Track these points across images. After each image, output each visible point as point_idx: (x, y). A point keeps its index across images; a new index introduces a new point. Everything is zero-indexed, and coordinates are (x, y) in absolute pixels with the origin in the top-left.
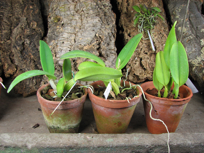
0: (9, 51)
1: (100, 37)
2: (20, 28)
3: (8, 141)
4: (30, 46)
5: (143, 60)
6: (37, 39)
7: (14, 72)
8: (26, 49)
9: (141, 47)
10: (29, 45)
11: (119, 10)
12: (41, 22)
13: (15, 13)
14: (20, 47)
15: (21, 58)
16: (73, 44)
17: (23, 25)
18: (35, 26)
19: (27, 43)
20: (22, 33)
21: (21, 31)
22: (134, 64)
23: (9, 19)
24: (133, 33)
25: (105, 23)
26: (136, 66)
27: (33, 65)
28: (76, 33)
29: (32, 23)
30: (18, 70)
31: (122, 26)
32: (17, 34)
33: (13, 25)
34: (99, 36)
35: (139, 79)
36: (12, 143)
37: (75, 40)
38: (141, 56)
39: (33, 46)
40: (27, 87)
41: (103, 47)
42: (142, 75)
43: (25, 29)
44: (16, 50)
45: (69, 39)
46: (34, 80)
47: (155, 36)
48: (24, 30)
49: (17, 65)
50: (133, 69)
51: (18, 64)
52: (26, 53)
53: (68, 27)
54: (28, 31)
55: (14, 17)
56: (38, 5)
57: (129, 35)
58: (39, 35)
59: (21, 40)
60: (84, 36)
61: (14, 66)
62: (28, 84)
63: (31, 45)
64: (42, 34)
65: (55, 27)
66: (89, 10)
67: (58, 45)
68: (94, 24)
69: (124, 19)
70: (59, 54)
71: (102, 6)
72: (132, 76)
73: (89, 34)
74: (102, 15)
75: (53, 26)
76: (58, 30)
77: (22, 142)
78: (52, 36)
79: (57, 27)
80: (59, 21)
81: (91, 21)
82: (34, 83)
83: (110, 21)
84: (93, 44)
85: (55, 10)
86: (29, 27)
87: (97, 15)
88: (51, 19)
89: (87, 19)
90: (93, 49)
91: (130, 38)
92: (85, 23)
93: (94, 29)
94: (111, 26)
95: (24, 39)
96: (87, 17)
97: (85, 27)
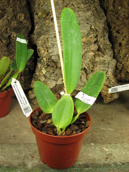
1: (96, 30)
2: (7, 19)
6: (25, 33)
8: (12, 42)
11: (104, 7)
14: (6, 40)
15: (8, 52)
17: (10, 16)
18: (23, 18)
19: (13, 37)
20: (8, 25)
21: (7, 23)
22: (126, 61)
24: (122, 30)
26: (128, 63)
29: (19, 15)
32: (2, 27)
34: (95, 28)
43: (11, 21)
44: (2, 44)
46: (22, 77)
48: (11, 22)
50: (125, 66)
52: (13, 47)
53: (59, 21)
54: (15, 23)
57: (118, 32)
58: (26, 29)
59: (7, 33)
64: (30, 28)
65: (43, 23)
66: (79, 4)
67: (49, 39)
68: (87, 17)
69: (110, 16)
70: (52, 49)
71: (92, 2)
72: (124, 74)
73: (83, 26)
74: (94, 9)
75: (41, 21)
76: (47, 24)
77: (18, 158)
78: (40, 32)
79: (46, 21)
80: (48, 15)
81: (83, 14)
82: (23, 81)
83: (102, 17)
84: (90, 36)
85: (42, 6)
86: (15, 19)
87: (88, 9)
88: (39, 15)
89: (79, 13)
90: (91, 41)
91: (119, 35)
92: (77, 16)
93: (88, 22)
94: (103, 21)
95: (11, 32)
96: (78, 11)
97: (78, 21)
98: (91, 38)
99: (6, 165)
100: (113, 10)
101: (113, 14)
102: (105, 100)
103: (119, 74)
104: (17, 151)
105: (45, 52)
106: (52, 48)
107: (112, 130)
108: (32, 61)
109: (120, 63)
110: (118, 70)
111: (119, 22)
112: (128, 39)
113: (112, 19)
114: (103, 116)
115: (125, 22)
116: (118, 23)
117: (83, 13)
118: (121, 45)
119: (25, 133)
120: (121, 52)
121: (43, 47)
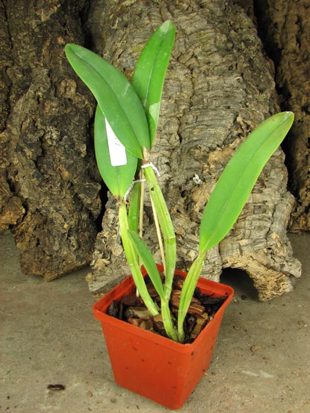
0: (5, 162)
1: (248, 127)
2: (34, 98)
4: (60, 145)
6: (78, 126)
7: (19, 217)
8: (48, 153)
10: (57, 142)
11: (276, 42)
13: (18, 56)
14: (33, 150)
15: (38, 179)
16: (175, 144)
17: (41, 88)
18: (73, 90)
19: (51, 138)
20: (38, 112)
21: (36, 106)
23: (2, 74)
25: (253, 87)
27: (68, 196)
28: (181, 115)
29: (63, 84)
30: (29, 213)
31: (285, 84)
32: (24, 116)
33: (13, 89)
37: (179, 135)
39: (66, 146)
40: (56, 257)
43: (45, 100)
44: (24, 159)
45: (163, 132)
46: (72, 238)
48: (44, 104)
49: (27, 199)
51: (30, 194)
52: (50, 165)
54: (54, 104)
55: (17, 69)
56: (78, 33)
57: (305, 109)
58: (81, 115)
59: (35, 131)
60: (205, 123)
61: (20, 203)
62: (56, 248)
63: (61, 143)
66: (210, 54)
68: (228, 89)
69: (290, 67)
71: (243, 44)
73: (217, 117)
74: (245, 65)
81: (217, 82)
82: (73, 246)
83: (264, 82)
84: (231, 145)
85: (119, 56)
86: (55, 96)
87: (232, 66)
89: (208, 78)
91: (308, 117)
92: (203, 87)
93: (229, 105)
94: (267, 95)
95: (44, 128)
96: (207, 73)
97: (205, 100)
98: (234, 149)
100: (298, 50)
101: (298, 61)
102: (261, 296)
103: (302, 218)
107: (269, 376)
108: (96, 194)
109: (308, 190)
110: (301, 207)
113: (294, 75)
114: (253, 336)
116: (307, 88)
117: (218, 79)
119: (76, 385)
120: (309, 161)
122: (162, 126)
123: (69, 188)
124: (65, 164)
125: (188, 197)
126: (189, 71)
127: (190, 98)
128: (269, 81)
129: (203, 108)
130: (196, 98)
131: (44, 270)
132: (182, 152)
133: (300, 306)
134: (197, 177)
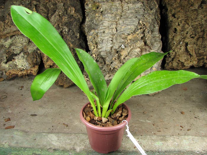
1: (144, 25)
2: (58, 15)
3: (56, 143)
4: (69, 34)
5: (189, 46)
6: (76, 26)
7: (53, 63)
9: (187, 30)
10: (68, 33)
12: (79, 7)
16: (115, 33)
17: (61, 11)
18: (73, 12)
19: (65, 31)
20: (60, 21)
21: (59, 18)
22: (179, 49)
23: (45, 6)
24: (178, 14)
25: (148, 8)
26: (181, 51)
27: (73, 54)
28: (117, 21)
29: (69, 9)
32: (54, 23)
33: (50, 12)
34: (143, 23)
35: (184, 66)
36: (60, 146)
37: (116, 29)
38: (187, 40)
40: (68, 78)
41: (148, 35)
42: (187, 62)
43: (62, 16)
45: (110, 28)
47: (204, 17)
48: (62, 18)
50: (177, 54)
53: (108, 15)
54: (66, 18)
55: (51, 4)
57: (174, 16)
58: (77, 21)
59: (59, 28)
60: (127, 24)
63: (70, 33)
64: (81, 19)
65: (94, 15)
67: (99, 35)
68: (137, 9)
70: (101, 45)
72: (176, 62)
73: (131, 21)
75: (91, 14)
76: (97, 18)
77: (70, 144)
78: (91, 25)
79: (96, 14)
80: (98, 8)
83: (153, 5)
84: (137, 33)
86: (66, 14)
88: (89, 7)
89: (128, 5)
90: (138, 38)
91: (175, 19)
92: (126, 9)
93: (137, 16)
94: (154, 11)
95: (62, 27)
96: (128, 3)
97: (127, 14)
98: (138, 34)
99: (61, 149)
103: (170, 63)
104: (69, 139)
105: (94, 48)
106: (101, 43)
107: (149, 122)
109: (173, 51)
110: (170, 58)
111: (176, 4)
112: (183, 24)
114: (145, 108)
115: (183, 4)
116: (175, 6)
117: (133, 5)
118: (176, 31)
119: (76, 123)
120: (175, 38)
121: (93, 42)
122: (109, 25)
123: (73, 51)
124: (71, 42)
125: (119, 53)
126: (121, 2)
127: (121, 13)
128: (155, 5)
129: (126, 18)
130: (123, 13)
131: (64, 83)
132: (117, 36)
133: (166, 98)
134: (123, 45)
